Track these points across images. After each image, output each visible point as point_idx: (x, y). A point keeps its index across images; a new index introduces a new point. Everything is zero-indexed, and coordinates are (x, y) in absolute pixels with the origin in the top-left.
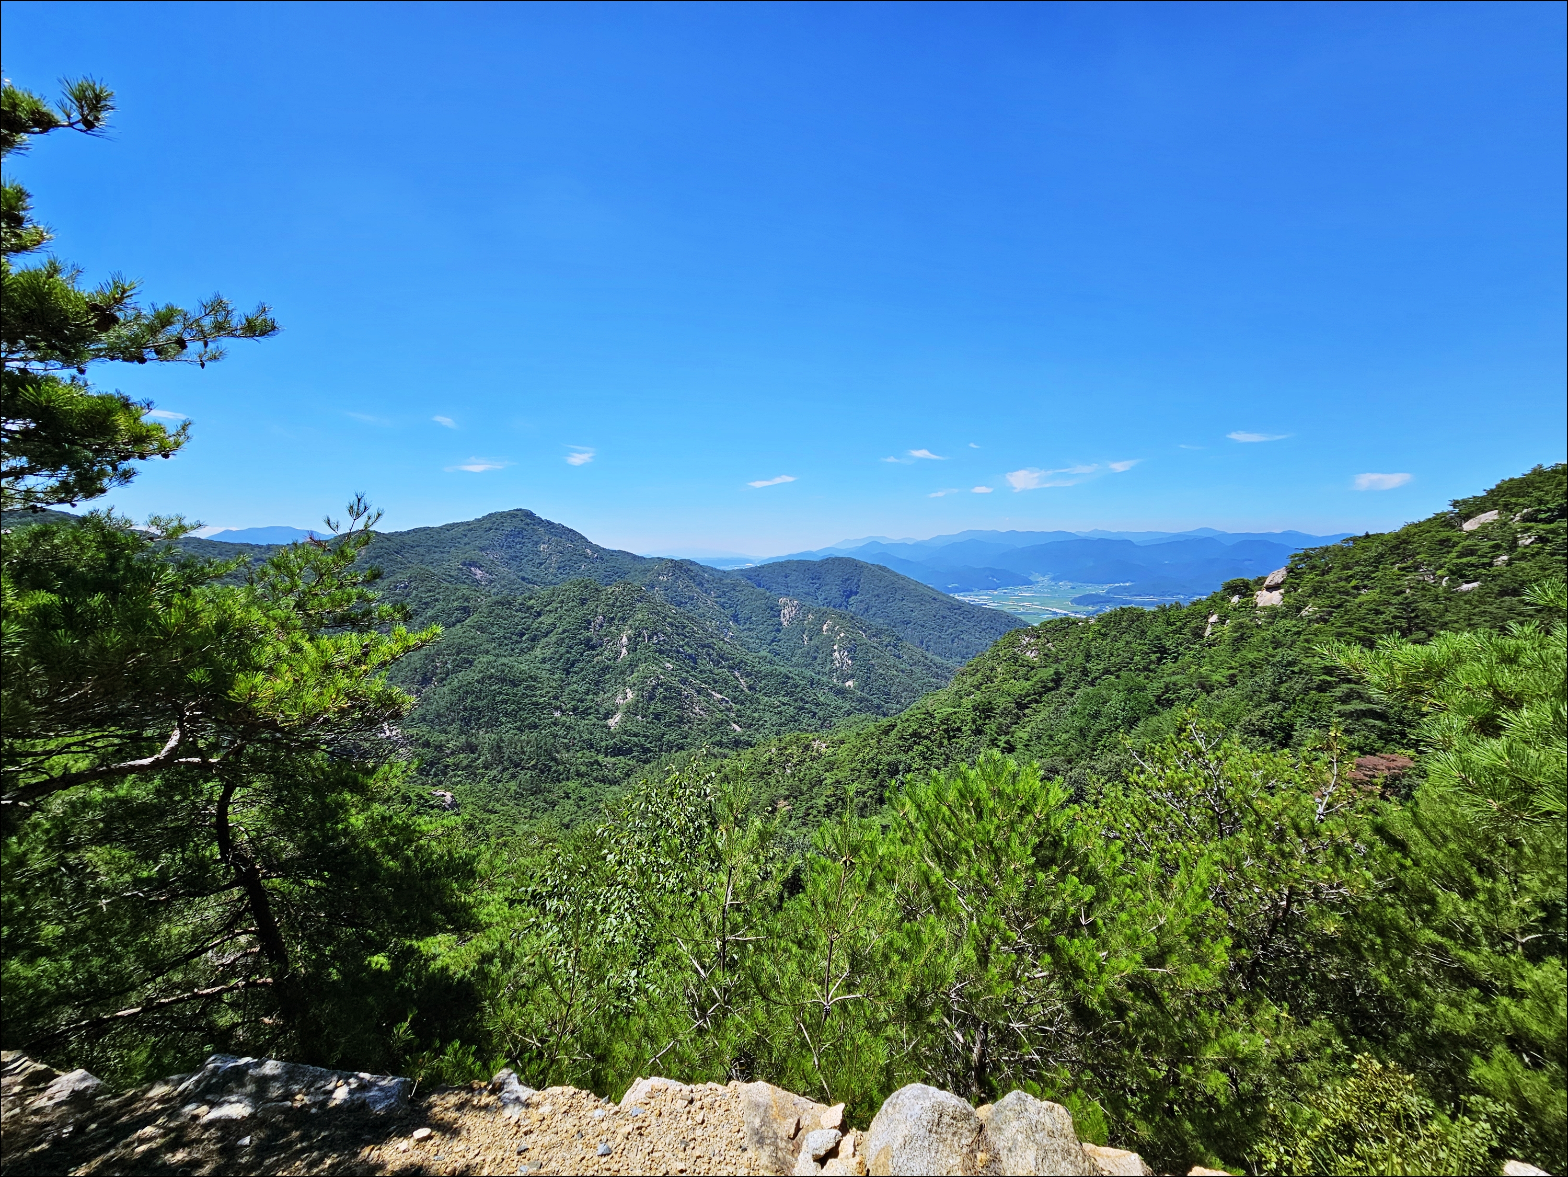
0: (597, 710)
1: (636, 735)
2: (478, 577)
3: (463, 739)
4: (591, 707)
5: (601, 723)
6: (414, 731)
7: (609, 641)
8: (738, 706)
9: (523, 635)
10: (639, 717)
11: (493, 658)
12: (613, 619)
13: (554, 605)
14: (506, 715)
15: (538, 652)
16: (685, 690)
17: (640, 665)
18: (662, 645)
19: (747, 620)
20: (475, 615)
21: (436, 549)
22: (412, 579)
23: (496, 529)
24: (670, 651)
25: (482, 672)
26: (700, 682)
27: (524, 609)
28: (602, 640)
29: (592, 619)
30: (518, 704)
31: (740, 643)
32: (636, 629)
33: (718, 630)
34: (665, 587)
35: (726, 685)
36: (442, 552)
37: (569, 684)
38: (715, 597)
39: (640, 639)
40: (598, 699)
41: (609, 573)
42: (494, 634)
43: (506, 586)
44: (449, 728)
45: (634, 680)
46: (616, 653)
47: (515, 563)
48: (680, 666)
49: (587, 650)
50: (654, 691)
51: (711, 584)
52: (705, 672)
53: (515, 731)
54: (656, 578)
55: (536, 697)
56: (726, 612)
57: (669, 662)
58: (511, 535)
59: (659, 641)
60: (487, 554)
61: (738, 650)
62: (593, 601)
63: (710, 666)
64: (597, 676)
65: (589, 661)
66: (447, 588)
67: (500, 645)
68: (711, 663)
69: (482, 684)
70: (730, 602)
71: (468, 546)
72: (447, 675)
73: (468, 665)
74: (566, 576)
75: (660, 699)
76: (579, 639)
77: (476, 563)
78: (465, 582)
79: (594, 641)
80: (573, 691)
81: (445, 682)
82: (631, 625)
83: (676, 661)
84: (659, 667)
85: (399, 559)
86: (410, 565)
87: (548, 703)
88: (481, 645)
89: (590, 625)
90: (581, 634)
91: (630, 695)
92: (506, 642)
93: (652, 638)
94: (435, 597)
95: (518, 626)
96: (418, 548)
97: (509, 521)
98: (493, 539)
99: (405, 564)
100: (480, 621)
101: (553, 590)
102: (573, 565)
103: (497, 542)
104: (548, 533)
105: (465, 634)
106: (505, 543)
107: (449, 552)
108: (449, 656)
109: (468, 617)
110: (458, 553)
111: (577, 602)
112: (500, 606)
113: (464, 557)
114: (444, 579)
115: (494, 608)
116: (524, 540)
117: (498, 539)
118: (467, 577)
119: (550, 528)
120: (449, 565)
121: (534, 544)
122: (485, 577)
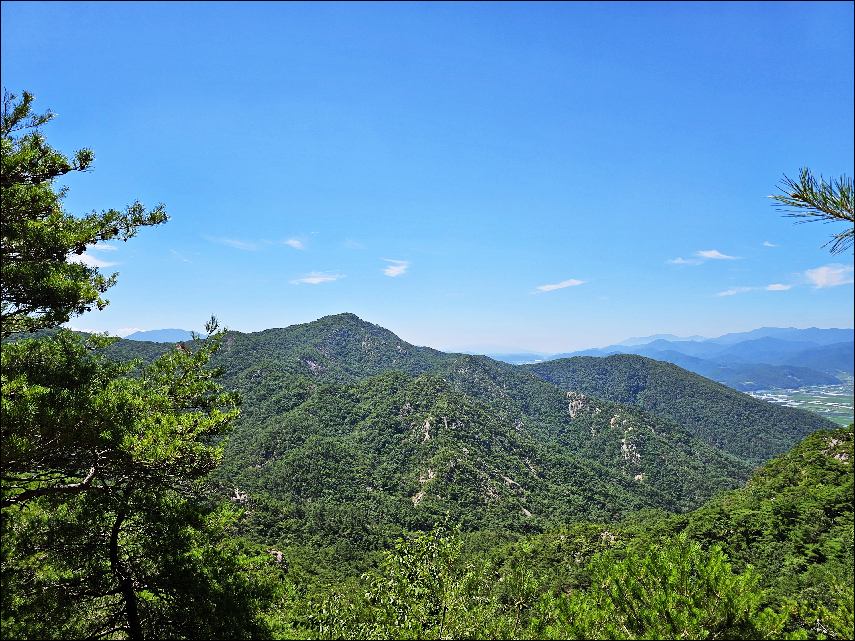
0: (403, 488)
1: (436, 513)
2: (312, 369)
3: (294, 506)
4: (398, 485)
5: (407, 499)
6: (256, 496)
7: (414, 426)
8: (529, 492)
9: (344, 418)
10: (439, 497)
11: (319, 437)
12: (418, 406)
13: (371, 393)
14: (329, 487)
15: (356, 433)
16: (479, 474)
17: (440, 448)
18: (460, 431)
19: (537, 411)
20: (308, 401)
21: (282, 346)
22: (262, 370)
23: (328, 330)
24: (467, 437)
25: (311, 449)
26: (493, 467)
27: (347, 396)
28: (408, 424)
29: (401, 406)
30: (339, 478)
31: (530, 432)
32: (438, 416)
33: (510, 419)
34: (463, 379)
35: (518, 471)
36: (286, 349)
37: (380, 462)
38: (507, 389)
39: (441, 425)
40: (404, 478)
41: (416, 366)
42: (322, 417)
43: (333, 376)
44: (284, 496)
45: (435, 461)
46: (420, 437)
47: (341, 357)
48: (475, 451)
49: (396, 434)
50: (452, 473)
51: (503, 378)
52: (498, 457)
53: (335, 502)
54: (455, 371)
55: (353, 472)
56: (517, 403)
57: (465, 447)
58: (339, 335)
59: (457, 427)
60: (320, 350)
61: (529, 439)
62: (402, 390)
63: (503, 452)
64: (403, 457)
65: (398, 443)
66: (289, 378)
67: (327, 426)
68: (503, 449)
69: (311, 459)
70: (520, 394)
71: (306, 344)
72: (285, 450)
73: (301, 442)
74: (381, 369)
75: (457, 480)
76: (390, 423)
77: (311, 357)
78: (302, 373)
79: (402, 426)
80: (383, 469)
81: (282, 456)
82: (433, 412)
83: (472, 446)
84: (457, 451)
85: (254, 354)
86: (262, 359)
87: (363, 479)
88: (312, 426)
89: (399, 411)
90: (391, 419)
91: (431, 475)
92: (331, 424)
93: (451, 424)
94: (280, 385)
95: (341, 410)
96: (269, 345)
97: (337, 323)
98: (325, 337)
99: (259, 358)
100: (312, 405)
101: (370, 381)
102: (386, 360)
103: (328, 340)
104: (367, 332)
105: (300, 416)
106: (334, 341)
107: (292, 348)
108: (287, 434)
109: (303, 402)
110: (298, 349)
111: (389, 391)
112: (328, 393)
113: (302, 352)
114: (287, 370)
115: (323, 394)
116: (348, 339)
117: (329, 337)
118: (304, 369)
119: (369, 329)
120: (291, 359)
121: (356, 342)
122: (317, 369)
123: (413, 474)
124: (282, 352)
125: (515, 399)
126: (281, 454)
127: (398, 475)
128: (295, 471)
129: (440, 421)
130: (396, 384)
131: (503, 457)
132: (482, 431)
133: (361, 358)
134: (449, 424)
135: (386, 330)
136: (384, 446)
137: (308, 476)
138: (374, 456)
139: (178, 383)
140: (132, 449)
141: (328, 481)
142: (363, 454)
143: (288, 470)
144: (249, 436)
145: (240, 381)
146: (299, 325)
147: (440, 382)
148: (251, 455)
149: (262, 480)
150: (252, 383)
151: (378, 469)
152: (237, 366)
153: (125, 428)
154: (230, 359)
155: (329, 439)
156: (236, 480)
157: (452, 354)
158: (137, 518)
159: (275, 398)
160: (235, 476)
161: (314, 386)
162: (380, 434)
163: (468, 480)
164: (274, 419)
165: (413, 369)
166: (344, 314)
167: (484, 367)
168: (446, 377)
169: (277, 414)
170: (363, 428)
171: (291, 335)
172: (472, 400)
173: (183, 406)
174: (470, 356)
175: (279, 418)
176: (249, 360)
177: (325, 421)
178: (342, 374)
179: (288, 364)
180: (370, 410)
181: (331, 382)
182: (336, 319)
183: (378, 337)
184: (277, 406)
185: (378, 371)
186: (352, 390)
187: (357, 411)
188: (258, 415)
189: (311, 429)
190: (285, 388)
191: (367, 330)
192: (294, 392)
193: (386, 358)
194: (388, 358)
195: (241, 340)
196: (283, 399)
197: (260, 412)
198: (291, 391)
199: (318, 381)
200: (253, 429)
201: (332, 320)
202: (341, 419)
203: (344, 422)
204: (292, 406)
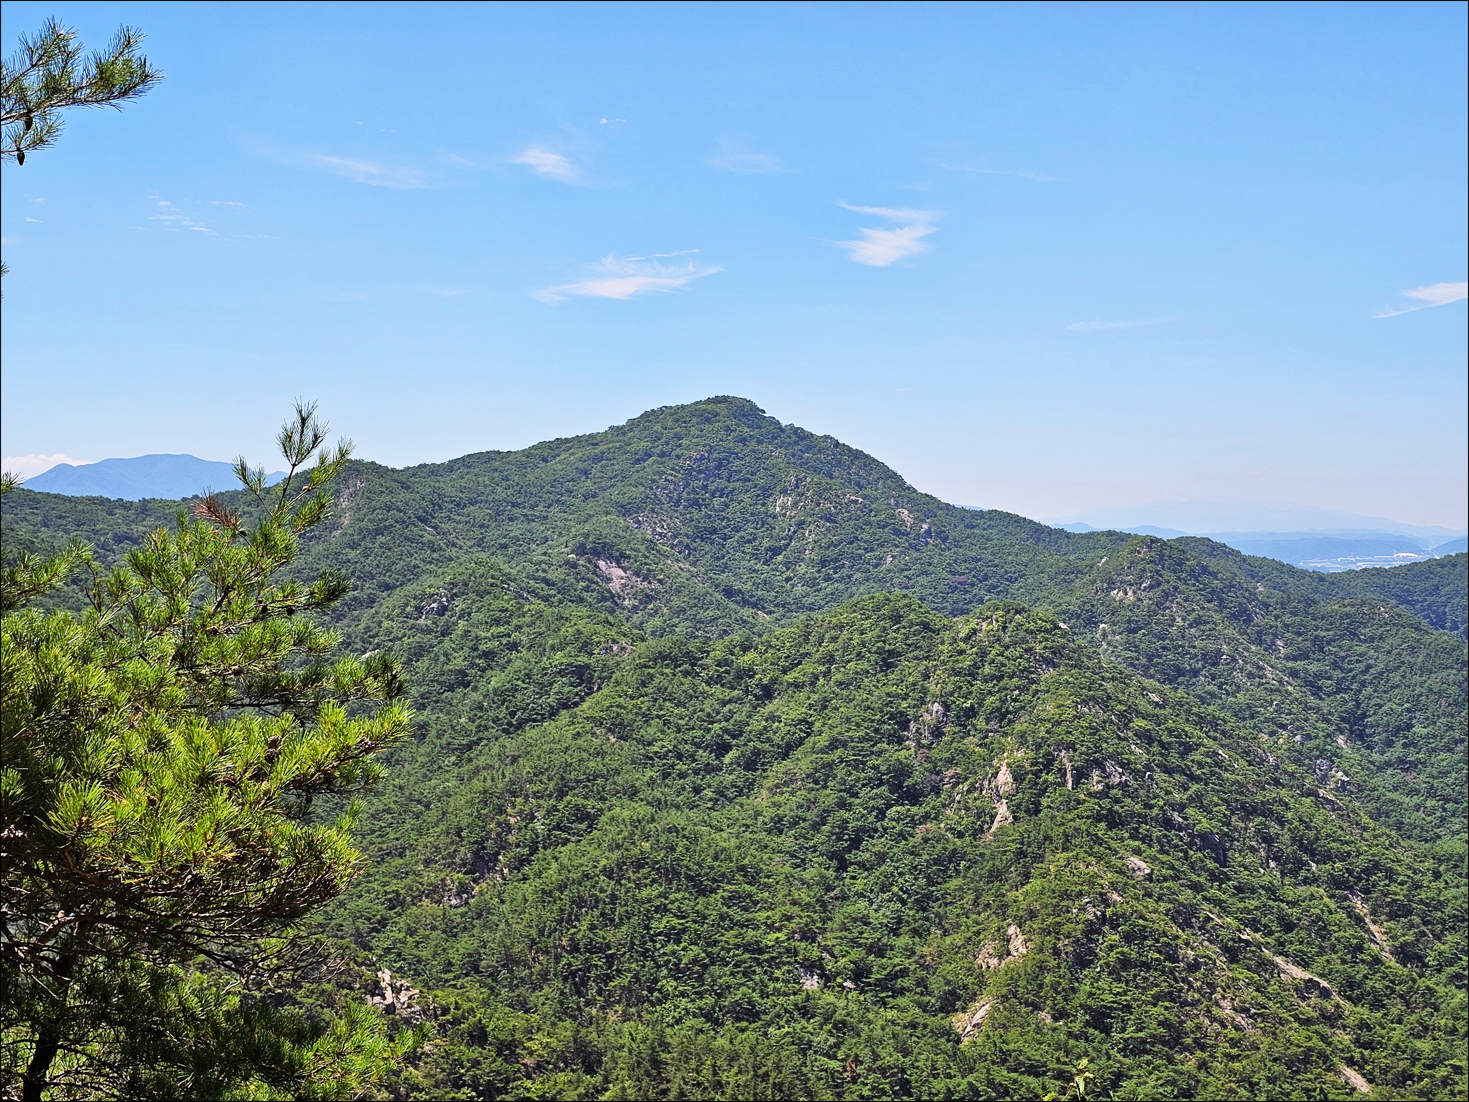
0: (921, 983)
1: (1034, 1070)
2: (615, 586)
3: (566, 1029)
4: (904, 973)
5: (938, 1021)
6: (446, 997)
7: (958, 780)
8: (1363, 1011)
9: (722, 749)
10: (1045, 1016)
12: (971, 713)
13: (809, 667)
14: (677, 972)
15: (761, 799)
16: (1187, 944)
17: (1049, 856)
18: (1117, 801)
19: (1396, 734)
20: (605, 691)
21: (516, 512)
22: (455, 590)
23: (663, 455)
24: (1144, 819)
25: (618, 847)
26: (1235, 924)
27: (729, 678)
28: (938, 774)
29: (911, 712)
30: (709, 945)
31: (1371, 806)
32: (1039, 746)
33: (1297, 762)
34: (1129, 621)
35: (1323, 938)
36: (529, 519)
37: (844, 898)
38: (1288, 658)
39: (1051, 778)
40: (926, 950)
41: (962, 579)
42: (650, 744)
43: (684, 611)
44: (535, 998)
45: (1030, 899)
46: (979, 816)
47: (707, 548)
48: (1172, 868)
49: (898, 803)
50: (1090, 940)
51: (1277, 617)
52: (1253, 891)
53: (699, 1023)
54: (1101, 595)
55: (757, 928)
56: (1325, 705)
57: (1137, 852)
58: (700, 472)
59: (1108, 787)
60: (638, 522)
61: (1365, 829)
62: (916, 658)
63: (1271, 874)
64: (922, 881)
65: (902, 836)
66: (540, 615)
67: (666, 776)
68: (1272, 864)
69: (618, 882)
70: (1337, 674)
71: (591, 502)
72: (534, 850)
73: (583, 826)
74: (841, 586)
75: (1107, 965)
76: (875, 768)
77: (611, 547)
78: (581, 600)
79: (916, 777)
80: (855, 920)
81: (526, 869)
82: (1022, 735)
83: (1162, 851)
84: (1109, 866)
85: (427, 537)
86: (453, 552)
87: (788, 950)
88: (617, 772)
89: (906, 728)
90: (879, 754)
91: (1018, 945)
92: (681, 767)
93: (1087, 776)
94: (511, 640)
95: (712, 723)
96: (472, 508)
97: (694, 431)
98: (653, 481)
99: (441, 549)
100: (617, 706)
101: (807, 626)
102: (860, 556)
103: (665, 489)
104: (794, 463)
105: (578, 741)
106: (685, 494)
107: (546, 518)
108: (538, 798)
109: (587, 694)
110: (566, 520)
111: (869, 661)
112: (667, 665)
113: (581, 531)
114: (533, 592)
115: (652, 671)
116: (732, 485)
117: (666, 480)
118: (588, 587)
119: (801, 451)
120: (545, 554)
121: (758, 495)
122: (632, 587)
123: (957, 939)
124: (516, 529)
125: (1317, 691)
126: (521, 862)
127: (904, 940)
128: (568, 920)
129: (1048, 763)
130: (896, 638)
131: (1271, 890)
132: (1197, 800)
133: (775, 551)
134: (1080, 775)
135: (858, 455)
136: (855, 843)
137: (611, 935)
138: (822, 877)
139: (204, 626)
140: (84, 828)
141: (674, 953)
142: (787, 869)
143: (546, 915)
144: (419, 802)
145: (386, 624)
146: (569, 440)
147: (1047, 631)
148: (427, 863)
149: (464, 944)
150: (422, 632)
151: (838, 919)
152: (373, 577)
153: (60, 762)
154: (352, 554)
155: (675, 818)
156: (381, 942)
157: (1091, 535)
158: (95, 1048)
159: (496, 680)
160: (378, 931)
161: (623, 641)
162: (842, 805)
163: (1146, 966)
164: (496, 750)
165: (954, 589)
166: (717, 400)
167: (1205, 579)
168: (1068, 616)
169: (506, 732)
170: (786, 784)
171: (543, 472)
172: (1161, 693)
173: (223, 700)
174: (1154, 540)
175: (510, 745)
176: (411, 555)
177: (659, 758)
178: (711, 603)
179: (538, 570)
180: (808, 723)
181: (677, 630)
182: (688, 419)
183: (831, 478)
184: (504, 708)
185: (833, 594)
186: (746, 658)
187: (765, 728)
188: (447, 735)
189: (615, 783)
190: (529, 649)
191: (794, 455)
192: (557, 663)
193: (860, 552)
194: (865, 549)
195: (382, 492)
196: (524, 685)
197: (452, 727)
198: (549, 658)
199: (636, 627)
200: (430, 780)
201: (677, 421)
202: (711, 752)
203: (722, 763)
204: (552, 707)
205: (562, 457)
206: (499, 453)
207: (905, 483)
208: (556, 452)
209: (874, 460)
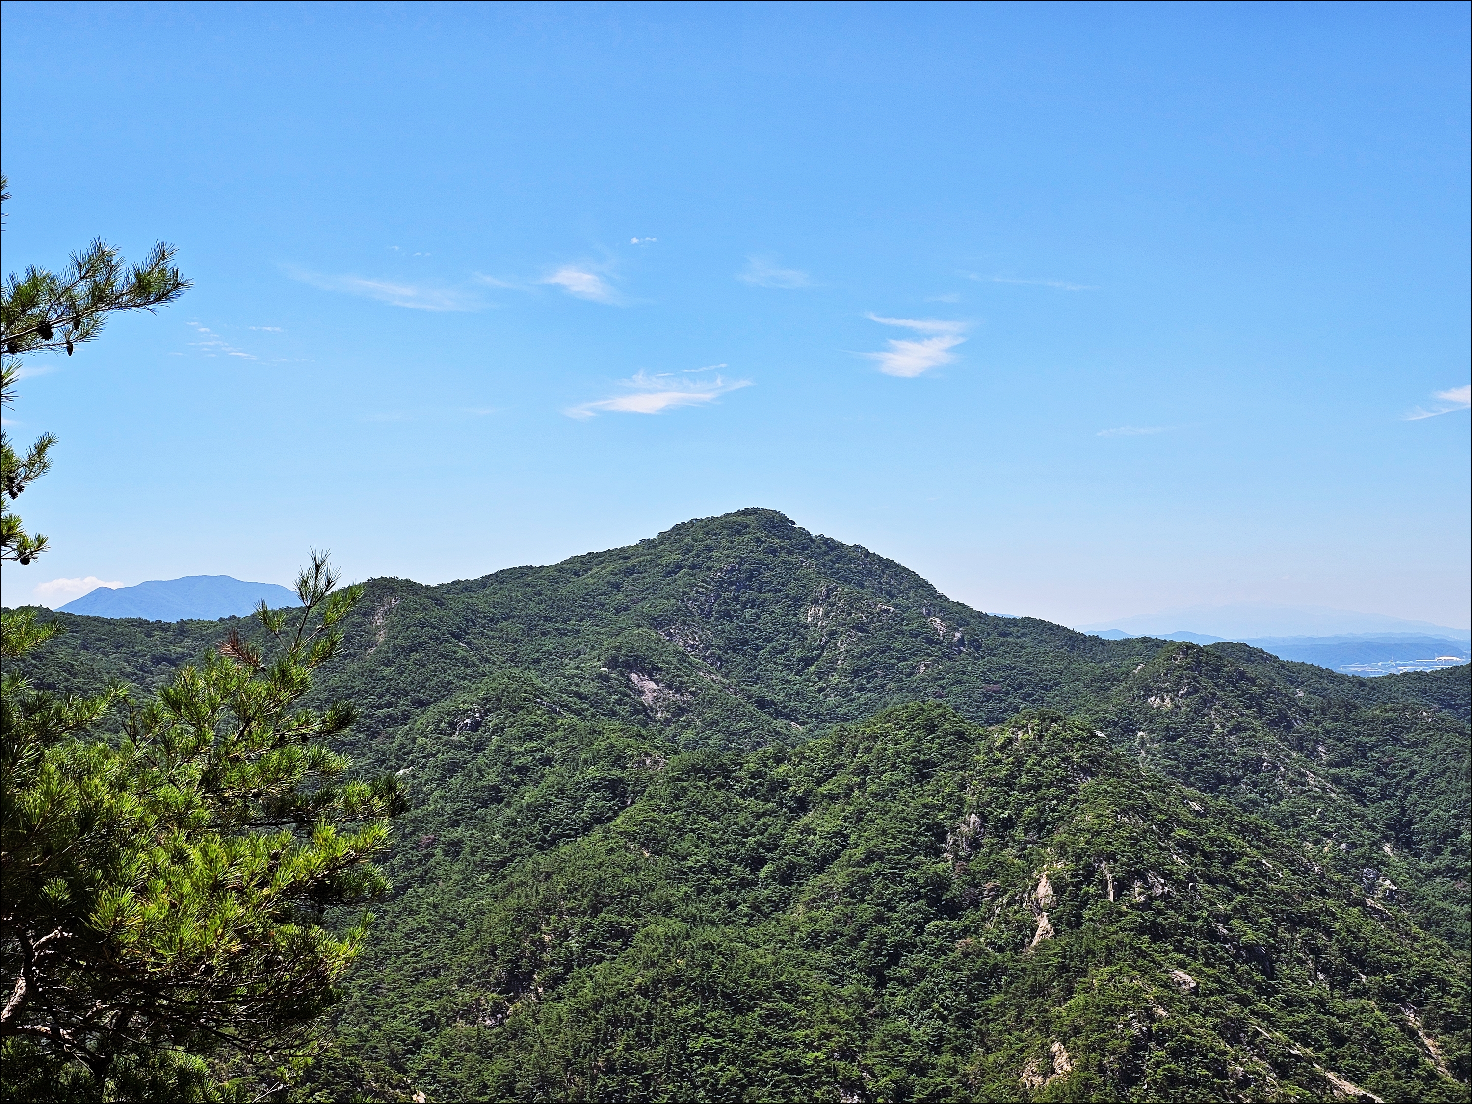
2: (648, 699)
7: (998, 892)
9: (757, 863)
11: (678, 926)
12: (1009, 823)
13: (843, 778)
15: (798, 914)
16: (1236, 1060)
17: (1092, 971)
18: (1160, 913)
19: (1444, 841)
20: (638, 805)
21: (548, 625)
22: (489, 705)
23: (694, 567)
24: (1187, 931)
26: (1284, 1038)
27: (763, 790)
28: (976, 886)
29: (948, 823)
30: (747, 1065)
31: (1420, 915)
32: (1079, 858)
33: (1343, 870)
34: (1167, 729)
35: (1376, 1052)
36: (562, 633)
37: (883, 1015)
40: (968, 1068)
41: (997, 687)
42: (684, 858)
43: (717, 723)
45: (1073, 1015)
46: (1019, 929)
47: (739, 659)
48: (1218, 981)
49: (936, 917)
50: (1136, 1057)
51: (1317, 723)
52: (1302, 1004)
54: (1138, 702)
55: (794, 1047)
56: (1370, 812)
58: (731, 583)
59: (1150, 898)
60: (670, 634)
61: (1415, 939)
62: (952, 768)
63: (1319, 988)
64: (963, 997)
66: (572, 729)
67: (700, 891)
68: (1321, 976)
69: (654, 1000)
71: (623, 616)
72: (568, 969)
73: (618, 943)
74: (875, 696)
75: (1154, 1081)
76: (913, 881)
77: (644, 660)
78: (614, 713)
80: (895, 1038)
83: (1207, 964)
84: (1154, 980)
85: (461, 653)
86: (487, 668)
87: (827, 1070)
90: (916, 867)
91: (1062, 1063)
92: (716, 882)
93: (1129, 888)
94: (544, 754)
95: (747, 836)
96: (505, 623)
97: (724, 543)
98: (684, 593)
99: (475, 665)
100: (651, 821)
101: (840, 737)
102: (893, 665)
103: (696, 601)
104: (825, 573)
105: (612, 856)
106: (716, 605)
107: (578, 632)
108: (572, 915)
109: (621, 809)
110: (599, 633)
111: (904, 772)
112: (701, 779)
113: (613, 645)
114: (566, 706)
115: (685, 784)
116: (762, 596)
117: (697, 592)
118: (621, 700)
119: (831, 560)
120: (577, 668)
121: (790, 606)
122: (664, 700)
123: (1000, 1056)
124: (549, 644)
125: (1361, 797)
126: (555, 981)
127: (946, 1058)
128: (603, 1039)
129: (1089, 874)
130: (931, 749)
131: (1320, 1003)
132: (1242, 911)
133: (808, 662)
134: (1122, 887)
135: (888, 564)
136: (894, 959)
137: (647, 1055)
138: (861, 993)
139: (227, 753)
141: (711, 1073)
142: (825, 986)
143: (581, 1035)
144: (453, 920)
145: (420, 740)
146: (599, 554)
147: (1084, 739)
148: (462, 982)
149: (500, 1065)
150: (456, 747)
151: (878, 1036)
152: (407, 694)
154: (387, 671)
155: (711, 934)
156: (416, 1064)
157: (1127, 642)
159: (529, 795)
160: (413, 1053)
161: (656, 755)
162: (880, 919)
163: (1195, 1083)
164: (530, 866)
165: (988, 698)
166: (747, 512)
167: (1243, 684)
168: (1106, 724)
169: (540, 848)
171: (575, 587)
172: (1202, 802)
174: (1190, 647)
175: (544, 861)
176: (445, 671)
177: (694, 872)
178: (744, 714)
179: (570, 684)
180: (843, 835)
181: (710, 742)
182: (718, 531)
183: (862, 587)
184: (537, 824)
185: (866, 704)
186: (780, 770)
187: (800, 841)
188: (480, 853)
189: (649, 899)
190: (562, 763)
191: (824, 565)
192: (589, 777)
193: (893, 661)
194: (898, 658)
195: (416, 609)
196: (557, 800)
197: (486, 843)
198: (582, 773)
199: (669, 740)
200: (464, 897)
201: (707, 533)
202: (746, 866)
203: (757, 878)
204: (585, 822)
205: (594, 571)
206: (531, 568)
207: (936, 592)
208: (588, 566)
209: (905, 569)
